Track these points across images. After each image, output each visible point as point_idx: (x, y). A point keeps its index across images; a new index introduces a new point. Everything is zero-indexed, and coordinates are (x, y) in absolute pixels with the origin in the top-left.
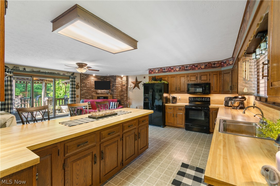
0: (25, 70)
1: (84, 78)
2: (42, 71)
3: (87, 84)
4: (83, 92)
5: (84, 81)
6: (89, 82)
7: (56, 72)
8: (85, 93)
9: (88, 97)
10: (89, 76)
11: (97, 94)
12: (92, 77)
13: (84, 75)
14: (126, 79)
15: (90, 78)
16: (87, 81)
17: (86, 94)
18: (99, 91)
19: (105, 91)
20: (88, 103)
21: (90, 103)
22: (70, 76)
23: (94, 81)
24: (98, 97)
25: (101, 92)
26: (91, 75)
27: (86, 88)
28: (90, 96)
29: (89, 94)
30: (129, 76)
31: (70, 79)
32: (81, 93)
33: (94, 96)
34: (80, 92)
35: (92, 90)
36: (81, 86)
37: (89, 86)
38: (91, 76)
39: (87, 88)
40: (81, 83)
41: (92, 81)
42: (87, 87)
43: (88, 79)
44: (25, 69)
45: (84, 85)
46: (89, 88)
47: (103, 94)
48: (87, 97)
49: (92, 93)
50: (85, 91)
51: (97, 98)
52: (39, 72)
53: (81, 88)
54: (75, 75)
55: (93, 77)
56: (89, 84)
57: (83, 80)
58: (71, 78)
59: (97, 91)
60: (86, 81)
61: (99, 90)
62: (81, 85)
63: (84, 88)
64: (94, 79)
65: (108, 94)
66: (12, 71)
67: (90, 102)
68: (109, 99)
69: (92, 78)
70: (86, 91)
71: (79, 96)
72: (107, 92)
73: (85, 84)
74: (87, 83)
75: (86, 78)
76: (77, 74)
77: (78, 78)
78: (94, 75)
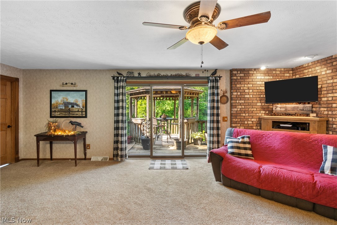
0: (139, 76)
1: (239, 78)
2: (162, 73)
3: (247, 91)
4: (236, 109)
5: (238, 86)
6: (251, 85)
7: (184, 73)
8: (240, 112)
9: (249, 122)
10: (250, 72)
11: (271, 112)
12: (259, 75)
13: (239, 72)
15: (252, 77)
16: (246, 85)
17: (244, 115)
18: (279, 107)
19: (298, 108)
20: (243, 138)
21: (246, 140)
22: (208, 77)
23: (264, 83)
24: (273, 122)
25: (283, 109)
26: (255, 69)
27: (243, 102)
28: (253, 120)
29: (252, 114)
31: (208, 83)
32: (232, 112)
33: (264, 119)
34: (231, 111)
35: (258, 104)
36: (232, 96)
37: (251, 96)
38: (255, 72)
39: (246, 101)
40: (232, 91)
41: (258, 83)
42: (245, 99)
43: (248, 80)
44: (139, 74)
45: (239, 94)
46: (251, 101)
47: (289, 115)
48: (246, 122)
49: (259, 112)
50: (240, 107)
51: (271, 124)
53: (233, 101)
54: (218, 74)
55: (262, 75)
56: (251, 91)
57: (236, 83)
58: (209, 81)
59: (271, 107)
60: (243, 85)
61: (279, 105)
62: (231, 95)
63: (238, 102)
64: (263, 78)
65: (308, 115)
67: (249, 137)
68: (311, 129)
69: (258, 77)
70: (243, 107)
71: (229, 118)
72: (303, 110)
73: (241, 91)
74: (245, 88)
75: (244, 78)
76: (224, 72)
77: (225, 81)
78: (263, 68)
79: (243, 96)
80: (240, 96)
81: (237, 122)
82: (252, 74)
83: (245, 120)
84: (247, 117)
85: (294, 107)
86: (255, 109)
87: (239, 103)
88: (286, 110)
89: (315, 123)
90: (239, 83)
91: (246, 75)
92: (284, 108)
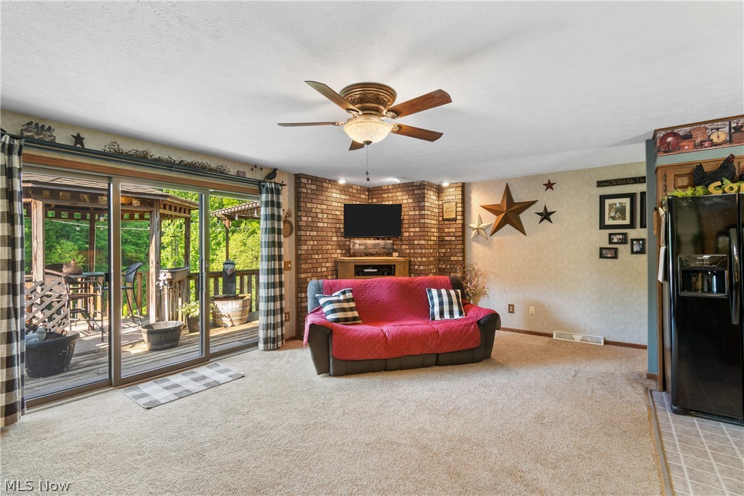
0: (79, 146)
1: (309, 191)
2: (155, 153)
3: (320, 216)
4: (305, 247)
5: (309, 205)
6: (326, 207)
8: (311, 252)
9: (323, 269)
10: (324, 185)
11: (348, 252)
12: (334, 191)
13: (310, 182)
14: (460, 197)
15: (327, 194)
16: (319, 206)
17: (316, 256)
18: (358, 243)
19: (379, 245)
22: (260, 182)
23: (343, 205)
24: (355, 266)
25: (363, 247)
26: (330, 181)
27: (315, 233)
28: (328, 265)
29: (326, 256)
30: (470, 184)
31: (261, 193)
32: (300, 252)
33: (343, 262)
34: (297, 249)
35: (334, 239)
36: (301, 223)
37: (326, 225)
38: (330, 186)
39: (320, 233)
40: (299, 213)
41: (334, 204)
42: (317, 229)
43: (321, 198)
44: (79, 139)
45: (310, 219)
46: (324, 234)
47: (371, 255)
48: (319, 270)
49: (334, 251)
50: (311, 243)
51: (352, 270)
52: (142, 159)
53: (299, 233)
55: (338, 192)
56: (325, 216)
57: (306, 200)
58: (264, 190)
59: (348, 243)
60: (315, 205)
61: (357, 241)
62: (297, 222)
63: (308, 233)
64: (339, 196)
65: (390, 254)
66: (16, 142)
67: (351, 291)
68: (397, 273)
69: (334, 195)
70: (316, 243)
71: (293, 263)
72: (384, 248)
73: (312, 215)
74: (318, 211)
75: (316, 193)
76: (286, 176)
77: (287, 194)
78: (342, 181)
79: (315, 225)
80: (312, 224)
81: (308, 270)
82: (327, 188)
83: (317, 265)
84: (321, 261)
85: (375, 244)
86: (330, 247)
87: (310, 235)
88: (366, 248)
89: (400, 265)
90: (310, 201)
91: (318, 188)
92: (363, 245)
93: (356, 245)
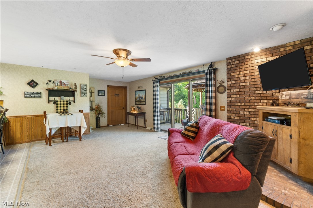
1: (233, 66)
3: (242, 78)
5: (232, 74)
6: (248, 72)
8: (234, 101)
9: (245, 113)
10: (247, 57)
13: (233, 60)
15: (249, 63)
16: (241, 73)
17: (239, 104)
19: (302, 94)
22: (204, 71)
24: (264, 113)
27: (238, 90)
28: (250, 110)
29: (248, 104)
34: (228, 100)
35: (257, 92)
37: (248, 84)
39: (241, 90)
40: (228, 80)
42: (240, 87)
43: (244, 67)
44: (164, 77)
45: (233, 82)
46: (248, 90)
48: (242, 113)
49: (258, 101)
50: (235, 96)
51: (261, 116)
55: (263, 57)
56: (248, 78)
59: (277, 94)
60: (238, 73)
63: (232, 91)
69: (256, 61)
70: (238, 96)
71: (226, 107)
72: (307, 98)
73: (235, 79)
74: (240, 76)
75: (239, 65)
76: (222, 63)
79: (238, 85)
80: (235, 85)
81: (232, 112)
82: (249, 58)
83: (240, 109)
84: (243, 107)
85: (298, 94)
86: (253, 98)
87: (234, 92)
90: (233, 71)
91: (241, 61)
93: (284, 96)
